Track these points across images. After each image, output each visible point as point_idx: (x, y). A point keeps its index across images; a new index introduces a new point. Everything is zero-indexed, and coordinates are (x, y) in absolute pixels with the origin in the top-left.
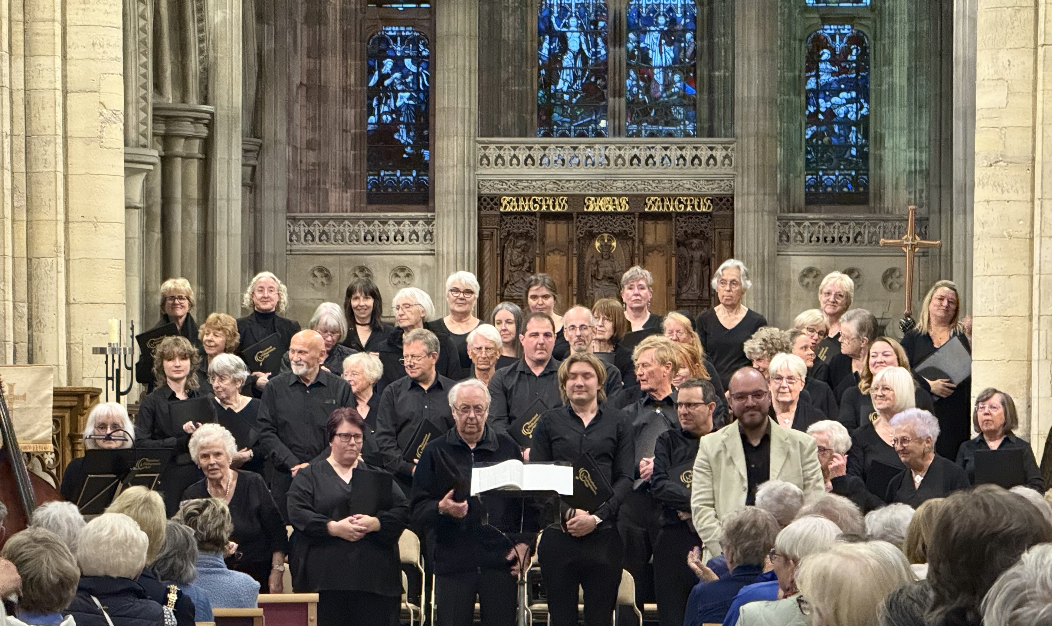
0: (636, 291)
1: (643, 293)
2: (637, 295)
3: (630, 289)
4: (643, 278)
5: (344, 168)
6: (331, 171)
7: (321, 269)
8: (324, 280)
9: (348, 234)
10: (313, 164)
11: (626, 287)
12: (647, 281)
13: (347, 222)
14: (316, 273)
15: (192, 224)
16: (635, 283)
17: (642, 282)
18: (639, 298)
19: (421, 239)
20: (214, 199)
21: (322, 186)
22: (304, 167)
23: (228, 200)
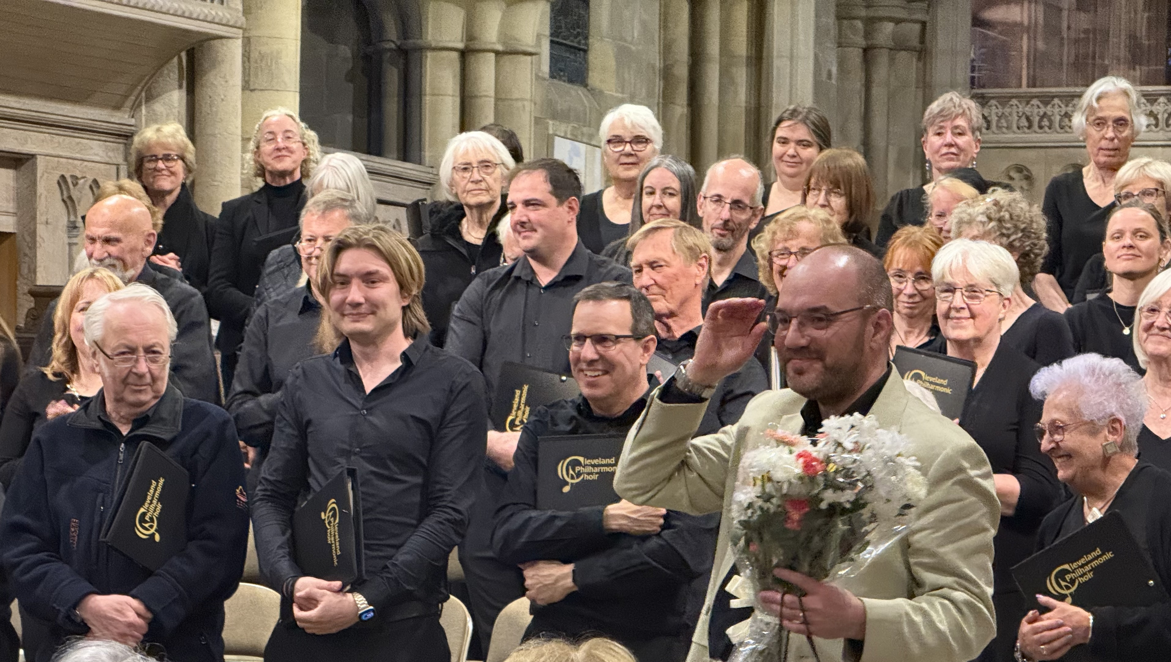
0: (949, 137)
1: (961, 141)
2: (950, 145)
3: (939, 134)
4: (963, 114)
5: (1133, 37)
6: (1113, 40)
7: (1020, 169)
8: (1024, 183)
10: (1086, 31)
11: (931, 131)
12: (970, 121)
14: (1013, 174)
15: (736, 93)
16: (948, 124)
17: (961, 122)
18: (953, 150)
20: (770, 56)
22: (1073, 35)
23: (791, 58)
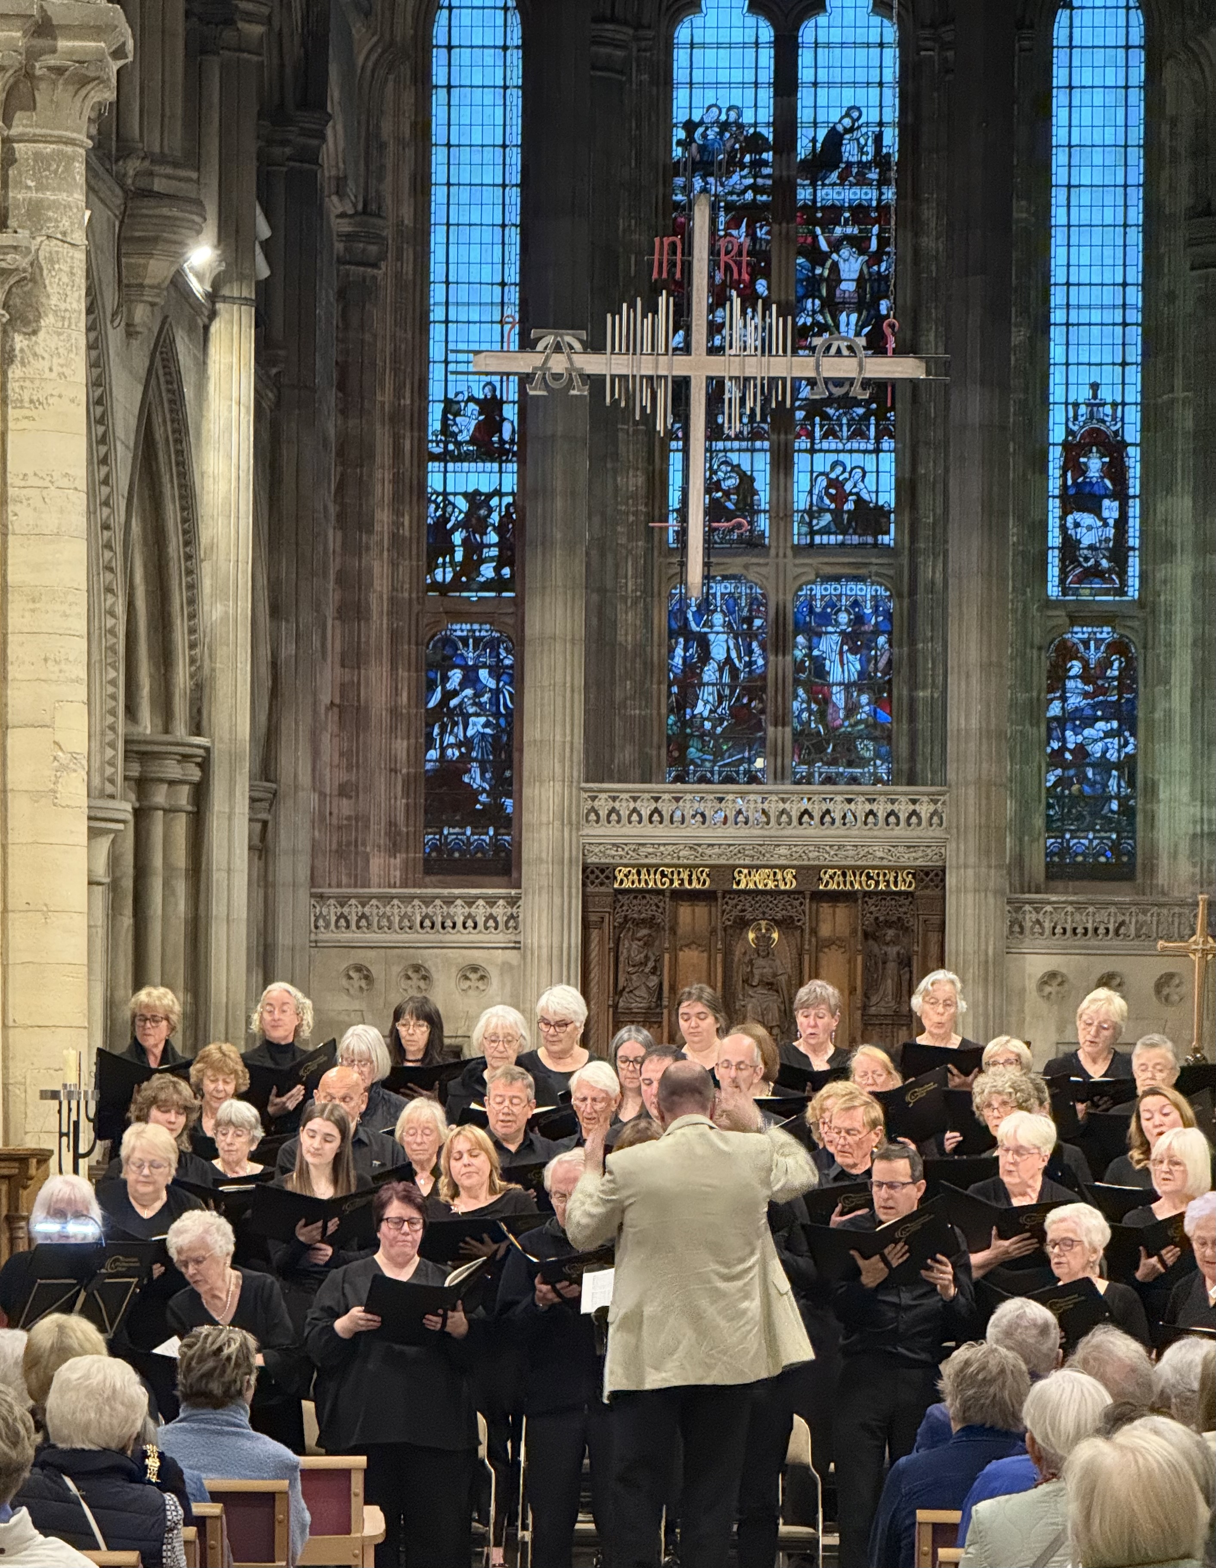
5: (392, 824)
6: (373, 827)
7: (359, 969)
8: (363, 983)
9: (397, 919)
10: (349, 818)
13: (396, 902)
14: (352, 973)
15: (176, 904)
19: (501, 926)
20: (209, 871)
21: (361, 848)
22: (335, 822)
23: (229, 871)
